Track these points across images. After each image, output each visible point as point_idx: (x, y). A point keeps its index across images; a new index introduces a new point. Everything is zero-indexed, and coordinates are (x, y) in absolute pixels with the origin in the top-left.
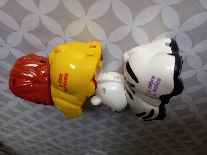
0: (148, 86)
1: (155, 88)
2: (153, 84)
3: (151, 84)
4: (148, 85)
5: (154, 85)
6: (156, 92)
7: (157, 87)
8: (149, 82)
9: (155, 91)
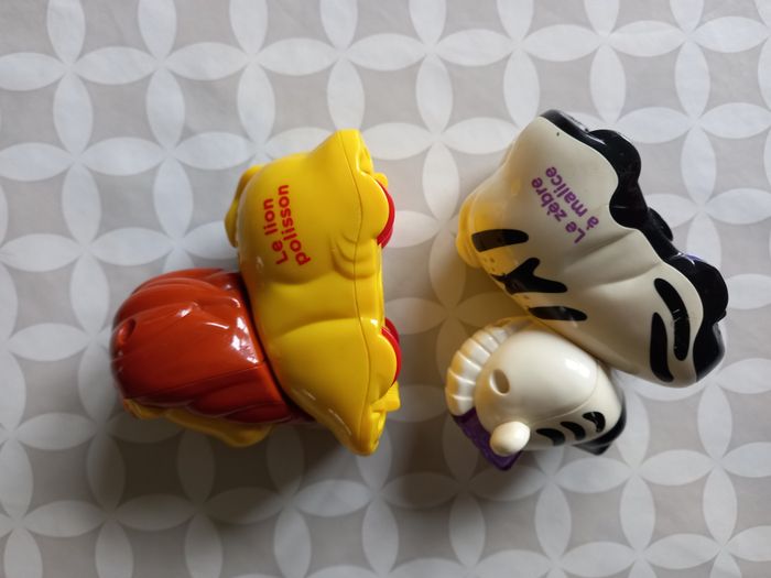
0: (552, 214)
1: (572, 202)
2: (554, 196)
3: (552, 203)
4: (548, 213)
5: (559, 196)
6: (585, 210)
7: (571, 193)
8: (542, 203)
9: (581, 210)
